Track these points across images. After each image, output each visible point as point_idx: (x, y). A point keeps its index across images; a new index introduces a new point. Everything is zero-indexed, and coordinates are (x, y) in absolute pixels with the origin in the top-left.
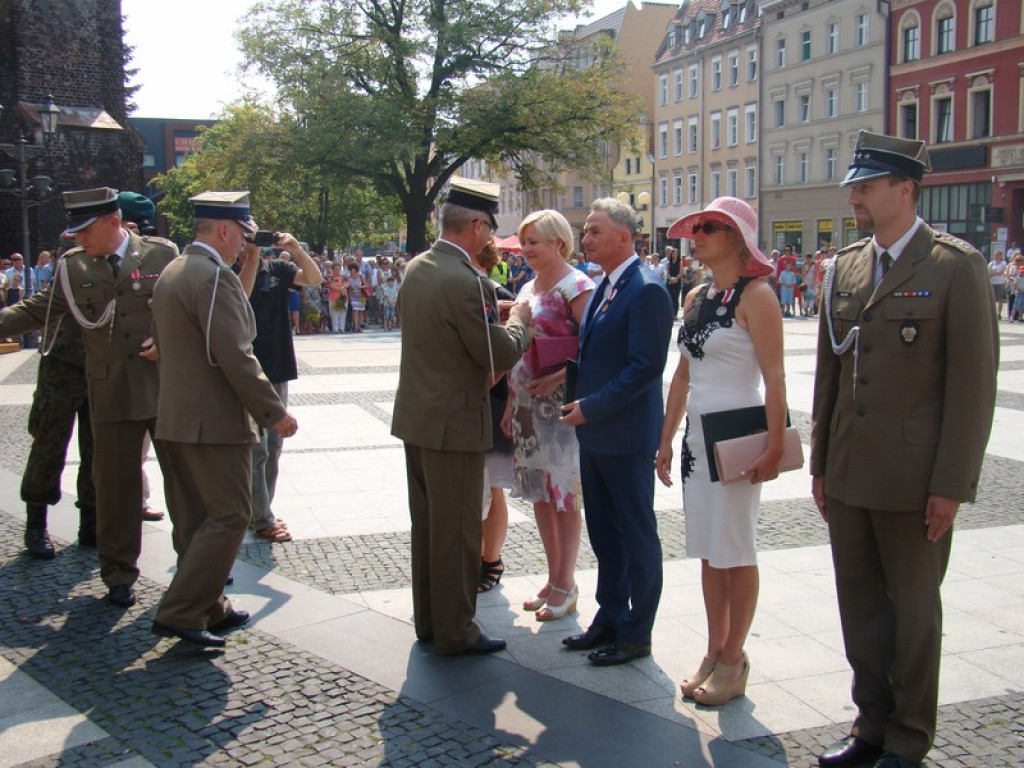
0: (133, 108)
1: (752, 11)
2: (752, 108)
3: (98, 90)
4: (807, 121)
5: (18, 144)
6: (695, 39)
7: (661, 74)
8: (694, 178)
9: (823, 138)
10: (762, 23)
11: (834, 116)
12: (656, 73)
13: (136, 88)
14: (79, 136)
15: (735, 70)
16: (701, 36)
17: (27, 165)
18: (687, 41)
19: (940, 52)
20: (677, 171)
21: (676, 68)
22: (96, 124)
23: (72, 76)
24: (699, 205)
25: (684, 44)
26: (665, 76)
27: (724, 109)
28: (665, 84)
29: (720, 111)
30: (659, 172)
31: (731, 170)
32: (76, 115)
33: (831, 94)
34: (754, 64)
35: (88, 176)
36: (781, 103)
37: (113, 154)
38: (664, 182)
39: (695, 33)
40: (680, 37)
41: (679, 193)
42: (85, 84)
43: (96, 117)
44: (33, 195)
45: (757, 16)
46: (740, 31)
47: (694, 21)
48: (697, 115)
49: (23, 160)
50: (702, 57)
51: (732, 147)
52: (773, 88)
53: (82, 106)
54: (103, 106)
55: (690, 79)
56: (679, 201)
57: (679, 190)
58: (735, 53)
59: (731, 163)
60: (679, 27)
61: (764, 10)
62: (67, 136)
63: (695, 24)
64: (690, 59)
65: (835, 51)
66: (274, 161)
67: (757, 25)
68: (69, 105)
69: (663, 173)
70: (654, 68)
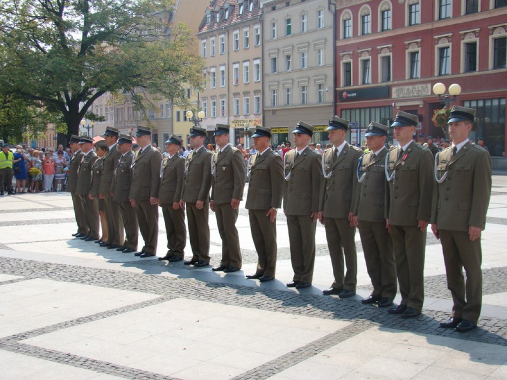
1: (256, 5)
2: (258, 62)
4: (290, 70)
6: (223, 20)
7: (202, 39)
8: (224, 101)
9: (299, 80)
10: (263, 12)
11: (305, 68)
12: (199, 38)
15: (247, 39)
16: (226, 18)
18: (218, 20)
19: (363, 34)
20: (213, 97)
21: (211, 36)
24: (227, 117)
25: (216, 22)
26: (205, 41)
27: (241, 61)
28: (205, 46)
29: (238, 63)
30: (202, 98)
31: (245, 98)
33: (303, 56)
34: (258, 36)
36: (275, 60)
38: (205, 104)
39: (222, 16)
40: (213, 18)
41: (214, 110)
45: (260, 8)
46: (249, 16)
47: (222, 8)
48: (225, 65)
50: (227, 31)
51: (246, 84)
52: (269, 50)
55: (220, 43)
56: (214, 115)
57: (214, 108)
58: (247, 29)
59: (246, 93)
60: (212, 12)
61: (264, 5)
63: (222, 10)
64: (220, 31)
65: (305, 30)
67: (260, 13)
69: (204, 98)
70: (198, 35)
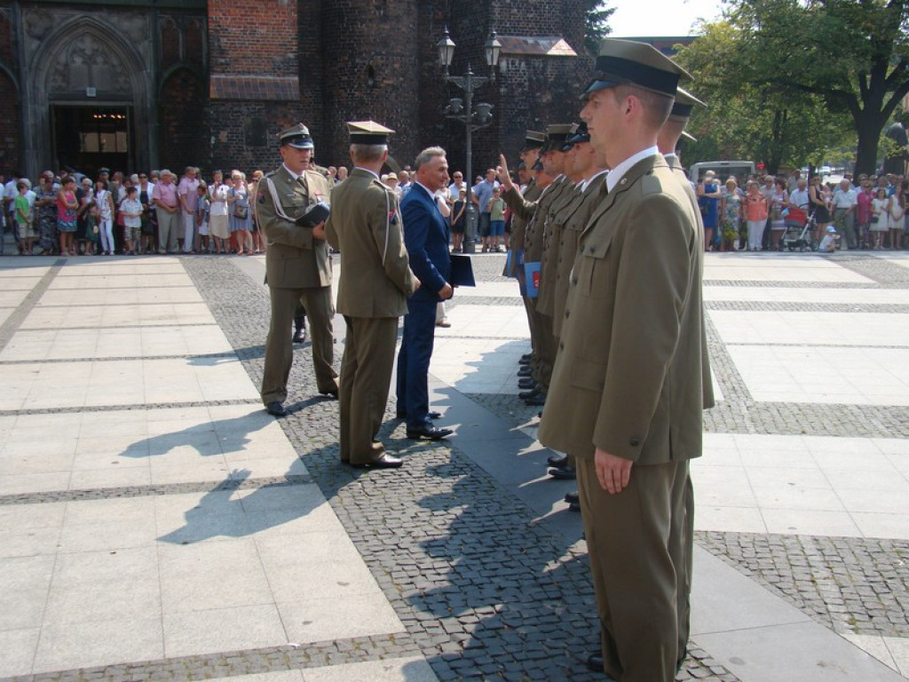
0: (608, 31)
3: (557, 20)
5: (466, 76)
13: (611, 12)
14: (538, 64)
17: (472, 94)
22: (553, 52)
23: (535, 8)
32: (537, 44)
35: (544, 101)
37: (568, 79)
42: (546, 15)
43: (552, 45)
44: (476, 121)
49: (469, 90)
53: (543, 36)
54: (561, 34)
62: (528, 64)
66: (716, 80)
68: (531, 35)
